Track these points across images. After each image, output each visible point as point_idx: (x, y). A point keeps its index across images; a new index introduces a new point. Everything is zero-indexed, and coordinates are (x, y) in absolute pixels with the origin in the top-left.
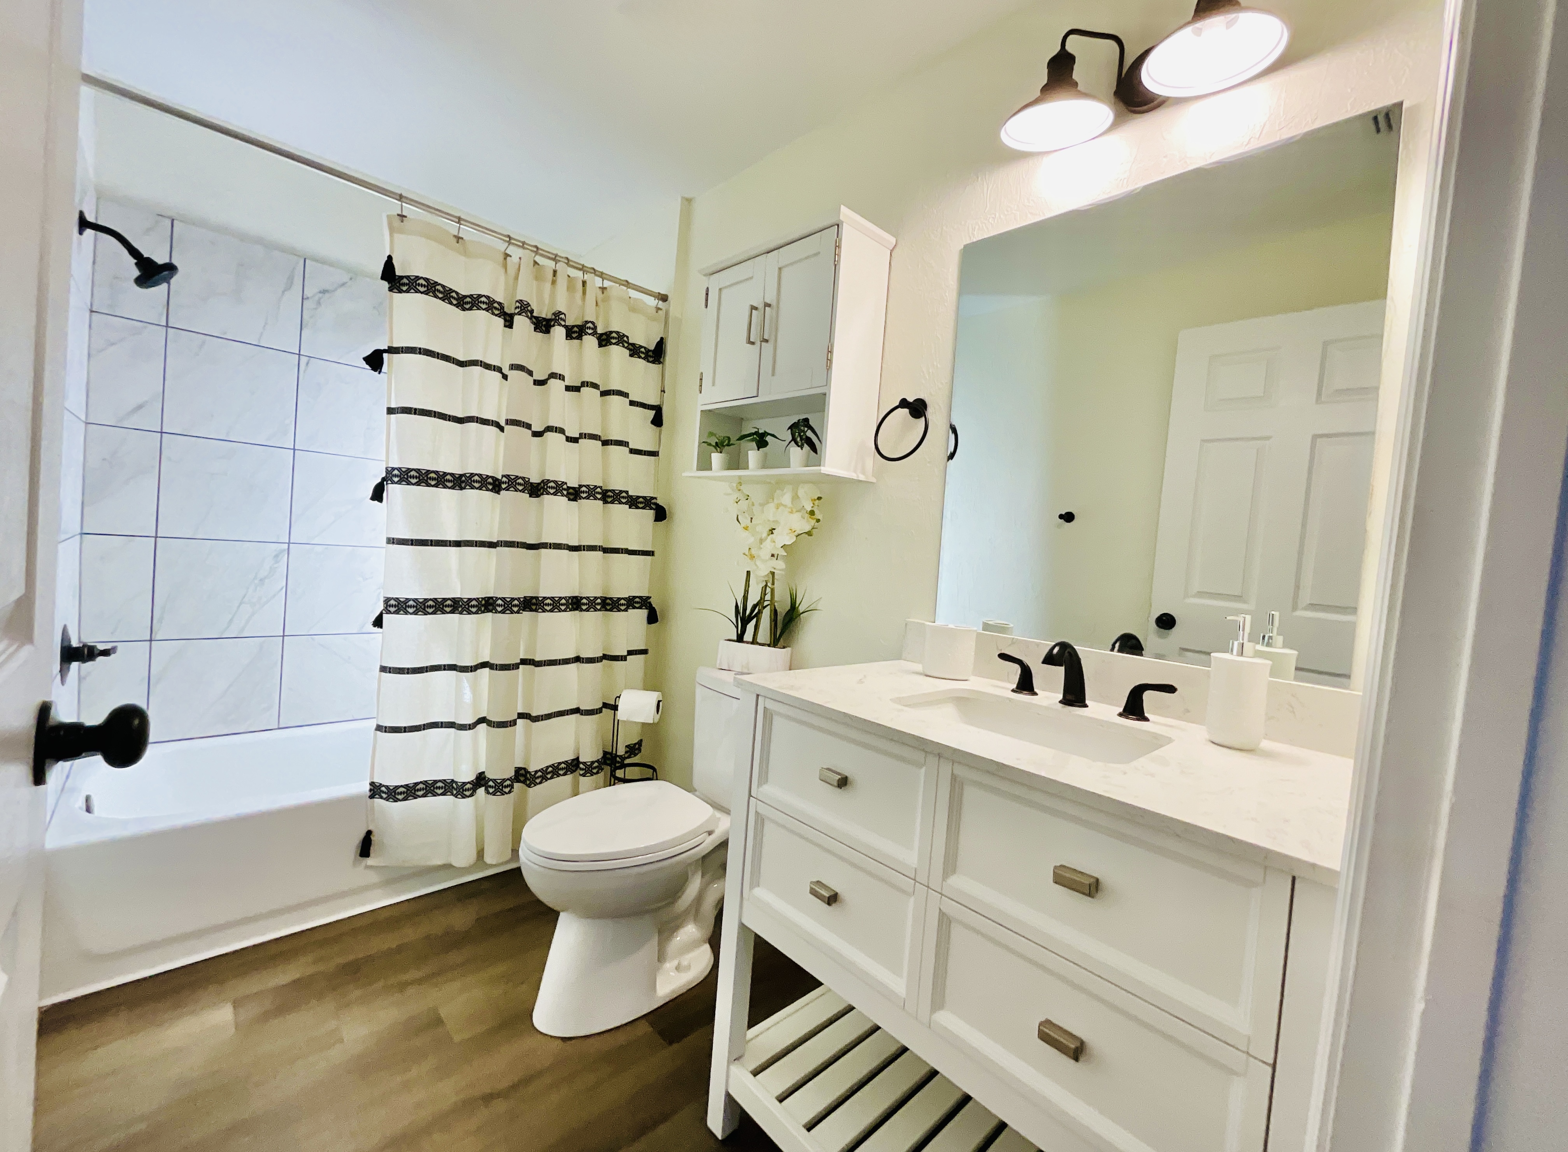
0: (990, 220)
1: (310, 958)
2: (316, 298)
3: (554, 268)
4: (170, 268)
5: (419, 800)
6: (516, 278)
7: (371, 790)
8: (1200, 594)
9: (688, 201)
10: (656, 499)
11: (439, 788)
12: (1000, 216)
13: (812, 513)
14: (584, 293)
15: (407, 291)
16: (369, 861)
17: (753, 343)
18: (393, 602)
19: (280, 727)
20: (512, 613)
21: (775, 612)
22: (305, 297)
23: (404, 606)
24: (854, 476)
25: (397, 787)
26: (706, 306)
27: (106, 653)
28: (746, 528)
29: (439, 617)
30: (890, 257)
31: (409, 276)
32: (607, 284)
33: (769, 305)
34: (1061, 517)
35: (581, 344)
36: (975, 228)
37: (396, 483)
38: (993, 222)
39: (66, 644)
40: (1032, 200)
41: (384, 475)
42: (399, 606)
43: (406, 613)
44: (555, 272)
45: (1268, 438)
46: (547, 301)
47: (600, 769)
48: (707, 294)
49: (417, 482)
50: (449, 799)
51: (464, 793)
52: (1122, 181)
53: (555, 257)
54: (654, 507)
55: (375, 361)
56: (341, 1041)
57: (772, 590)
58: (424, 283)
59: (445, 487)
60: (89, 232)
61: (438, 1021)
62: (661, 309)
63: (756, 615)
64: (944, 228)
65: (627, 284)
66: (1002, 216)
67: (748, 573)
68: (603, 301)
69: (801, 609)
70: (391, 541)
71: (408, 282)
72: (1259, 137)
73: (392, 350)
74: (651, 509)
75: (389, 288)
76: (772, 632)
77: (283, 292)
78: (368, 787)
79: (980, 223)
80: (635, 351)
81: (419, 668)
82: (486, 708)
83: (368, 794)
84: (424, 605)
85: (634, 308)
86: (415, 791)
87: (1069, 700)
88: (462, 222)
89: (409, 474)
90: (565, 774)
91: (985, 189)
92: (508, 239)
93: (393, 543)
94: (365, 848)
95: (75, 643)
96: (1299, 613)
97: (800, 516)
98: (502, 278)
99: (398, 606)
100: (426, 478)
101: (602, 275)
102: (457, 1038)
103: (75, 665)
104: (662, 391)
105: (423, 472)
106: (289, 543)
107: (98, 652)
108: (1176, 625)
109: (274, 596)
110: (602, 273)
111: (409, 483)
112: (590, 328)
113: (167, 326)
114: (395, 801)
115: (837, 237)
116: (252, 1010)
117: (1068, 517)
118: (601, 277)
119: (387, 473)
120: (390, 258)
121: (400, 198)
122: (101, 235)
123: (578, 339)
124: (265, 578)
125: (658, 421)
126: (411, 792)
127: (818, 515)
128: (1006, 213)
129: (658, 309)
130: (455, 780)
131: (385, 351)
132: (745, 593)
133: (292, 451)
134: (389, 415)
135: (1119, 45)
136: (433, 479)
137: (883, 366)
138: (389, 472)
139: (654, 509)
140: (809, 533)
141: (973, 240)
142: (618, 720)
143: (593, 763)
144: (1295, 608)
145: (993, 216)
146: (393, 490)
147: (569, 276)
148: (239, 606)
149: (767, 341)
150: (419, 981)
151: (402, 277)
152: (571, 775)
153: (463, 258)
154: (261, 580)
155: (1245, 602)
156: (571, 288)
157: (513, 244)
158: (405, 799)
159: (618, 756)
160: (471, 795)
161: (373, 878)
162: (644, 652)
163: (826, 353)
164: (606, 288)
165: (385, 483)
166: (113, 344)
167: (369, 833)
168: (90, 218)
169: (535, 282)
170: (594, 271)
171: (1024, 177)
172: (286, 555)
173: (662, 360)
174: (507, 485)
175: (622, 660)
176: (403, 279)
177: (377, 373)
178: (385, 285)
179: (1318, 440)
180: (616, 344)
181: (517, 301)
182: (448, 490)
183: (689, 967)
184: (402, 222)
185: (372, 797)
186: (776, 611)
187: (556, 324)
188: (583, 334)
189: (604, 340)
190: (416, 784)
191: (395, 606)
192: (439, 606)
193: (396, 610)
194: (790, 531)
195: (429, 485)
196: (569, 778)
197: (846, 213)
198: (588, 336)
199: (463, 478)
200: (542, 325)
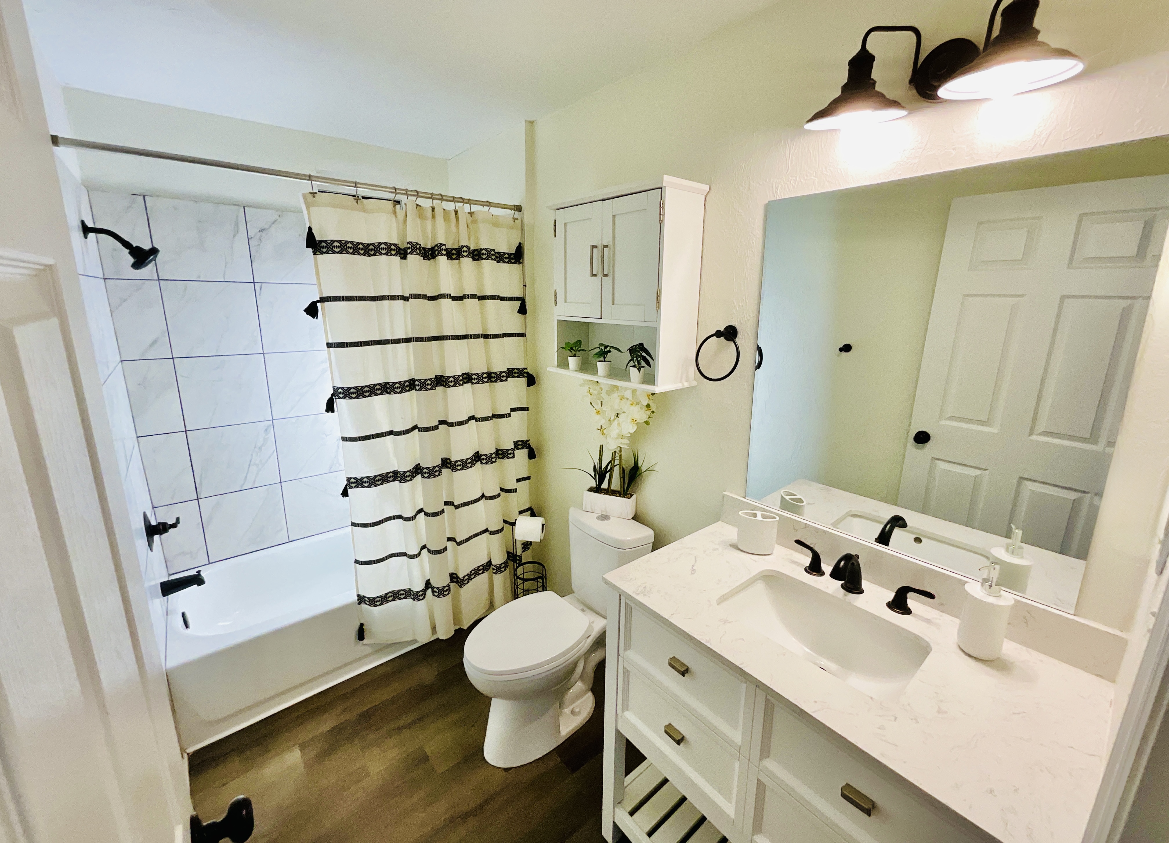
0: (792, 182)
1: (339, 709)
2: (258, 236)
3: (432, 205)
4: (154, 251)
5: (390, 603)
6: (405, 221)
7: (358, 600)
8: (952, 418)
9: (531, 123)
10: (527, 369)
11: (402, 594)
12: (801, 180)
13: (648, 406)
14: (457, 219)
15: (327, 253)
16: (365, 641)
17: (595, 275)
18: (352, 480)
19: (290, 540)
20: (435, 477)
21: (623, 471)
22: (249, 237)
23: (361, 482)
24: (679, 386)
25: (375, 598)
26: (555, 236)
27: (174, 526)
28: (598, 413)
29: (386, 486)
30: (705, 202)
31: (326, 241)
32: (475, 208)
33: (607, 246)
34: (841, 350)
35: (460, 263)
36: (778, 186)
37: (341, 398)
38: (794, 184)
39: (148, 524)
40: (829, 169)
41: (332, 392)
42: (359, 482)
43: (363, 487)
44: (433, 209)
45: (1022, 296)
46: (430, 235)
47: (506, 566)
48: (555, 226)
49: (356, 396)
50: (409, 601)
51: (419, 598)
52: (912, 165)
53: (432, 196)
54: (525, 375)
55: (312, 310)
56: (368, 774)
57: (620, 456)
58: (338, 244)
59: (376, 395)
60: (91, 236)
61: (425, 758)
62: (517, 219)
63: (609, 471)
64: (751, 182)
65: (489, 204)
66: (802, 180)
67: (601, 446)
68: (472, 223)
69: (643, 469)
70: (345, 439)
71: (326, 245)
72: (1045, 144)
73: (323, 300)
74: (524, 377)
75: (313, 252)
76: (622, 485)
77: (234, 237)
78: (356, 598)
79: (782, 184)
80: (500, 258)
81: (377, 522)
82: (425, 539)
83: (357, 602)
84: (374, 480)
85: (496, 223)
86: (387, 598)
87: (848, 587)
88: (358, 186)
89: (350, 391)
90: (483, 573)
91: (788, 152)
92: (394, 191)
93: (347, 441)
94: (361, 634)
95: (154, 523)
96: (1034, 437)
97: (639, 408)
98: (394, 224)
99: (357, 483)
100: (362, 392)
101: (469, 201)
102: (439, 770)
103: (156, 537)
104: (524, 286)
105: (360, 388)
106: (273, 420)
107: (169, 526)
108: (930, 440)
109: (270, 457)
110: (469, 200)
111: (351, 398)
112: (465, 251)
113: (159, 280)
114: (375, 606)
115: (661, 199)
116: (312, 753)
117: (847, 348)
118: (468, 203)
119: (334, 391)
120: (310, 229)
121: (310, 178)
122: (100, 236)
123: (457, 259)
124: (262, 446)
125: (523, 310)
126: (384, 599)
127: (653, 408)
128: (806, 178)
129: (515, 219)
130: (412, 589)
131: (318, 301)
132: (600, 457)
133: (262, 355)
134: (329, 349)
135: (917, 37)
136: (367, 391)
137: (701, 292)
138: (336, 390)
139: (526, 377)
140: (647, 423)
141: (776, 198)
142: (516, 540)
143: (501, 564)
144: (1031, 433)
145: (794, 178)
146: (340, 403)
147: (444, 210)
148: (249, 468)
149: (606, 275)
150: (409, 726)
151: (321, 242)
152: (487, 572)
153: (363, 214)
154: (259, 448)
155: (989, 426)
156: (446, 218)
157: (399, 193)
158: (381, 605)
159: (518, 556)
160: (424, 598)
161: (369, 650)
162: (528, 478)
163: (656, 298)
164: (473, 212)
165: (334, 397)
166: (125, 300)
167: (362, 625)
168: (90, 224)
169: (419, 221)
170: (463, 200)
171: (823, 147)
172: (272, 429)
173: (521, 261)
174: (420, 387)
175: (514, 492)
176: (322, 243)
177: (315, 319)
178: (310, 250)
179: (1066, 300)
180: (486, 259)
181: (408, 243)
182: (379, 396)
183: (579, 712)
184: (314, 197)
185: (359, 603)
186: (623, 469)
187: (439, 254)
188: (461, 257)
189: (476, 255)
190: (387, 594)
191: (355, 483)
192: (384, 479)
193: (356, 486)
194: (632, 420)
195: (365, 397)
196: (486, 574)
197: (668, 180)
198: (464, 258)
199: (388, 386)
200: (429, 254)
